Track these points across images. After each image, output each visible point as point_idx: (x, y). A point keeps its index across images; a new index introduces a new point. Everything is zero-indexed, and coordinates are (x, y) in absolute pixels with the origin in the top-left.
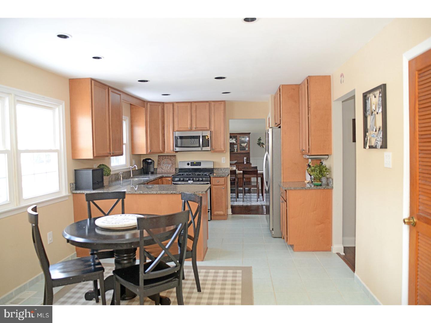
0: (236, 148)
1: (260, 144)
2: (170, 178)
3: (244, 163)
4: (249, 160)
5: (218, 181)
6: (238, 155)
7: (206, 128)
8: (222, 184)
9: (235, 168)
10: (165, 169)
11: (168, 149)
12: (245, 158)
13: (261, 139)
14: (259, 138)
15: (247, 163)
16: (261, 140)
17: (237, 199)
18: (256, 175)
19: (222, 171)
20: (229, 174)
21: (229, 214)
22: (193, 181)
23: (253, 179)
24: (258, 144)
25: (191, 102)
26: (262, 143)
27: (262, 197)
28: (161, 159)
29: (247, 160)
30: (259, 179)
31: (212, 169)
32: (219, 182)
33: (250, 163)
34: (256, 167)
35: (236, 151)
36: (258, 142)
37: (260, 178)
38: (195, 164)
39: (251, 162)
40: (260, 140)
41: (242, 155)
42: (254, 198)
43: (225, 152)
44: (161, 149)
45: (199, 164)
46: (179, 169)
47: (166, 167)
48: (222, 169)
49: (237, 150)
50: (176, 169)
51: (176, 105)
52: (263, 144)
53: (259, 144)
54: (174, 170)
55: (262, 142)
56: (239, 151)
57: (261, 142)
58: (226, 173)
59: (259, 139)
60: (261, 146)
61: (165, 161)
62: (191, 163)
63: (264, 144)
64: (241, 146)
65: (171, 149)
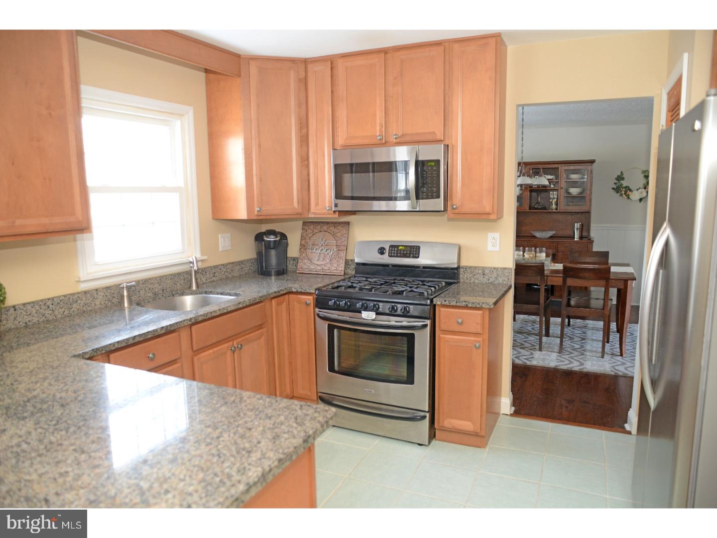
0: (554, 198)
1: (621, 189)
2: (311, 297)
3: (574, 238)
4: (589, 231)
5: (460, 321)
6: (560, 217)
7: (434, 133)
8: (473, 330)
9: (544, 255)
10: (319, 263)
11: (317, 204)
12: (577, 225)
13: (624, 176)
14: (619, 174)
15: (581, 237)
16: (623, 179)
17: (544, 339)
18: (603, 282)
19: (486, 277)
20: (510, 287)
21: (502, 412)
22: (377, 314)
23: (597, 292)
24: (613, 189)
25: (385, 51)
26: (626, 187)
27: (618, 335)
28: (309, 231)
29: (581, 230)
30: (613, 292)
31: (452, 269)
32: (462, 323)
33: (590, 239)
34: (605, 255)
35: (554, 206)
36: (615, 183)
37: (615, 290)
38: (401, 250)
39: (593, 234)
40: (620, 178)
41: (570, 217)
42: (593, 340)
43: (493, 217)
44: (296, 205)
45: (413, 251)
46: (357, 264)
47: (319, 256)
48: (487, 271)
49: (557, 205)
50: (347, 263)
51: (341, 65)
52: (628, 189)
53: (617, 189)
54: (342, 267)
55: (625, 183)
56: (563, 207)
57: (624, 185)
58: (499, 284)
59: (618, 176)
60: (621, 195)
61: (319, 238)
62: (391, 246)
63: (630, 190)
64: (569, 193)
65: (327, 205)
